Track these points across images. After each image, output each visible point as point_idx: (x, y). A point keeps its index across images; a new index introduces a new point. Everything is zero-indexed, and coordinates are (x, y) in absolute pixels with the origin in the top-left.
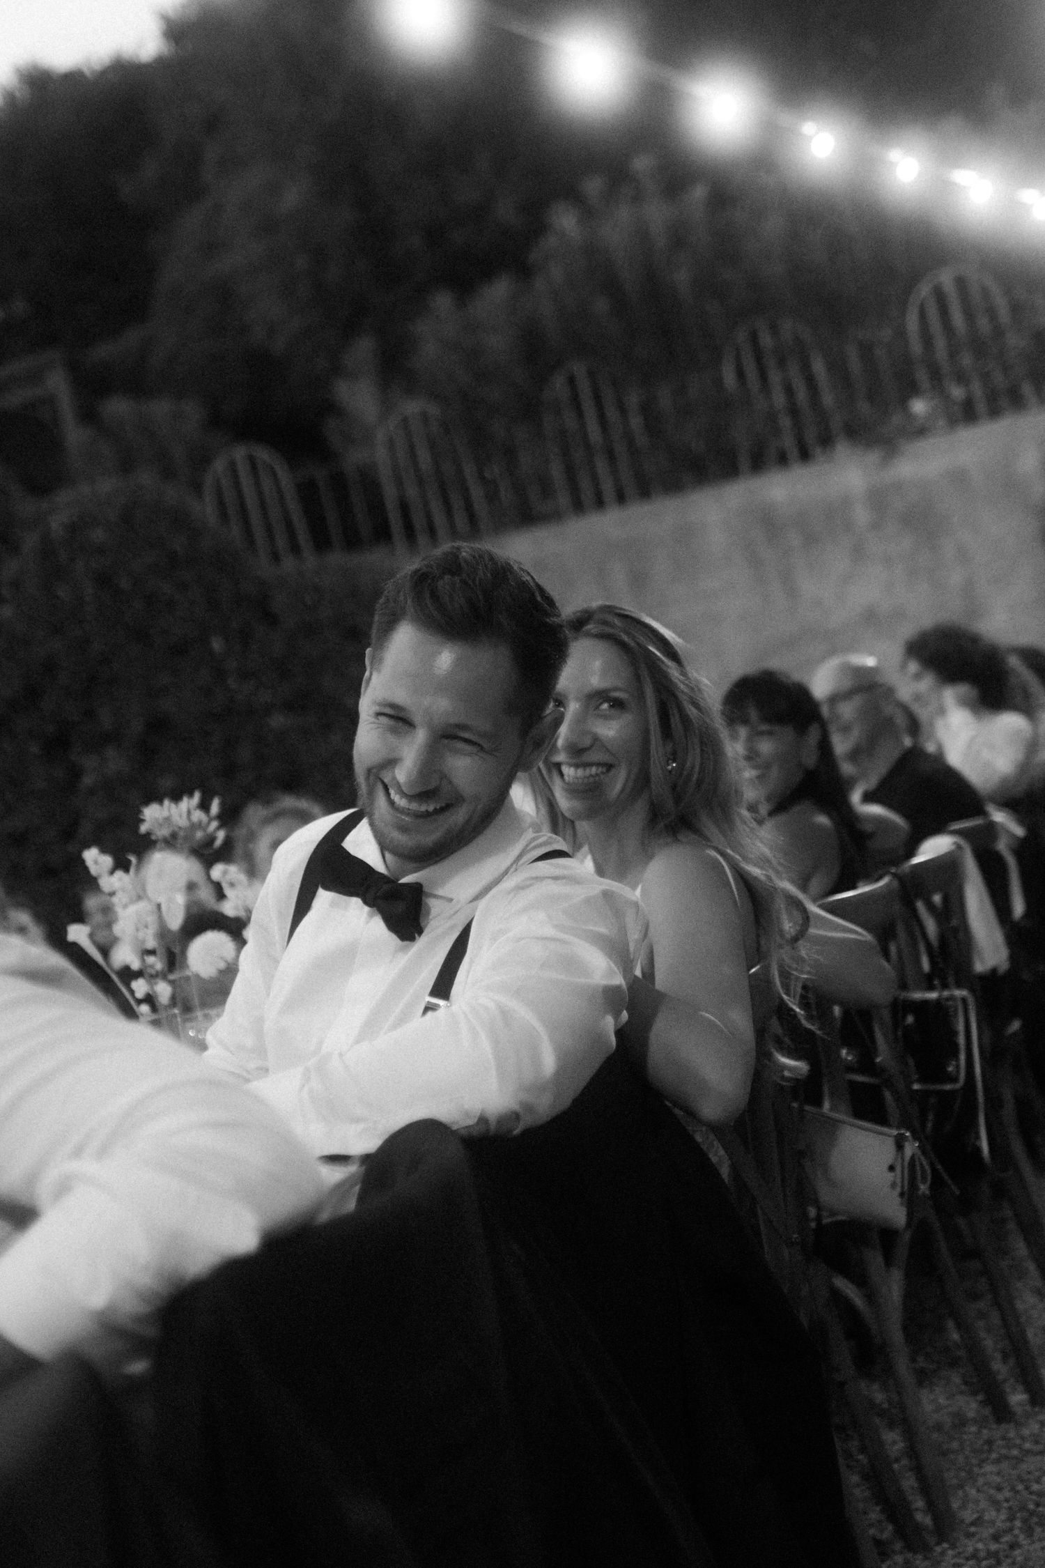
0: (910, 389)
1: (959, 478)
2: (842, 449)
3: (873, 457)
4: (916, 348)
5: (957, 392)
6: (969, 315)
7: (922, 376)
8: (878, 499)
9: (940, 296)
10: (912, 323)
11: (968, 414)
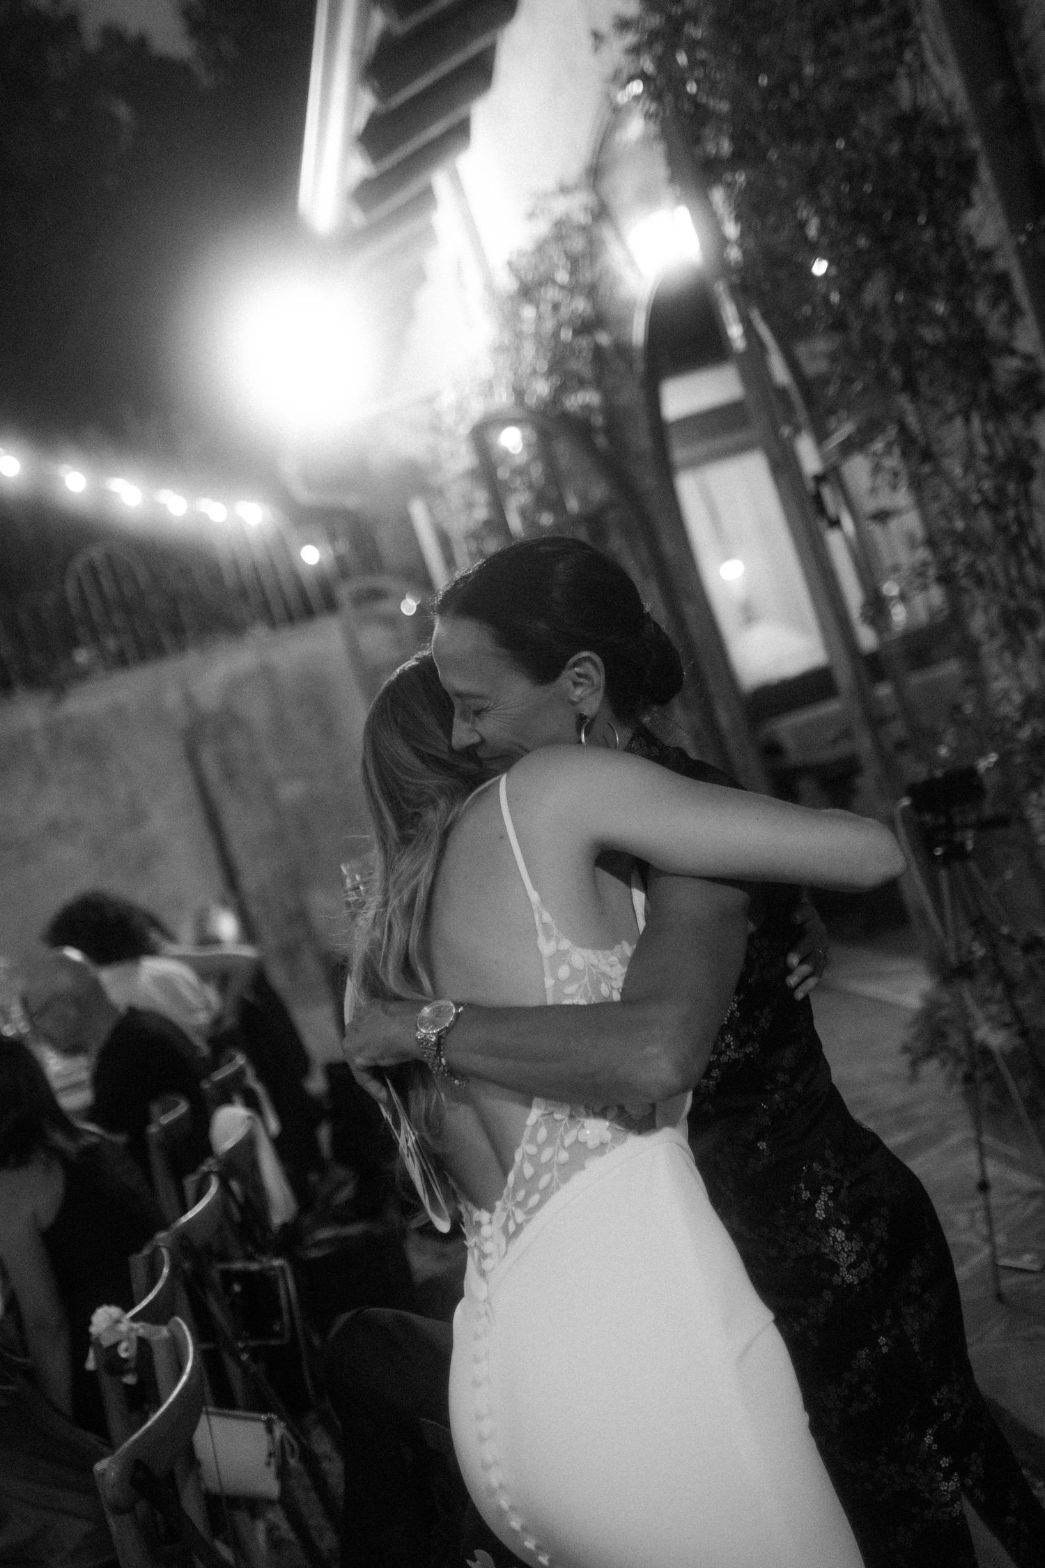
0: (73, 642)
1: (118, 712)
2: (20, 692)
3: (46, 698)
4: (75, 608)
5: (111, 644)
6: (117, 583)
7: (81, 631)
8: (54, 733)
9: (92, 569)
10: (71, 590)
11: (121, 661)
